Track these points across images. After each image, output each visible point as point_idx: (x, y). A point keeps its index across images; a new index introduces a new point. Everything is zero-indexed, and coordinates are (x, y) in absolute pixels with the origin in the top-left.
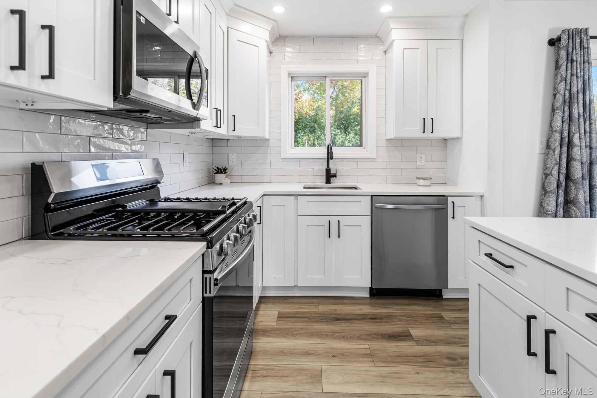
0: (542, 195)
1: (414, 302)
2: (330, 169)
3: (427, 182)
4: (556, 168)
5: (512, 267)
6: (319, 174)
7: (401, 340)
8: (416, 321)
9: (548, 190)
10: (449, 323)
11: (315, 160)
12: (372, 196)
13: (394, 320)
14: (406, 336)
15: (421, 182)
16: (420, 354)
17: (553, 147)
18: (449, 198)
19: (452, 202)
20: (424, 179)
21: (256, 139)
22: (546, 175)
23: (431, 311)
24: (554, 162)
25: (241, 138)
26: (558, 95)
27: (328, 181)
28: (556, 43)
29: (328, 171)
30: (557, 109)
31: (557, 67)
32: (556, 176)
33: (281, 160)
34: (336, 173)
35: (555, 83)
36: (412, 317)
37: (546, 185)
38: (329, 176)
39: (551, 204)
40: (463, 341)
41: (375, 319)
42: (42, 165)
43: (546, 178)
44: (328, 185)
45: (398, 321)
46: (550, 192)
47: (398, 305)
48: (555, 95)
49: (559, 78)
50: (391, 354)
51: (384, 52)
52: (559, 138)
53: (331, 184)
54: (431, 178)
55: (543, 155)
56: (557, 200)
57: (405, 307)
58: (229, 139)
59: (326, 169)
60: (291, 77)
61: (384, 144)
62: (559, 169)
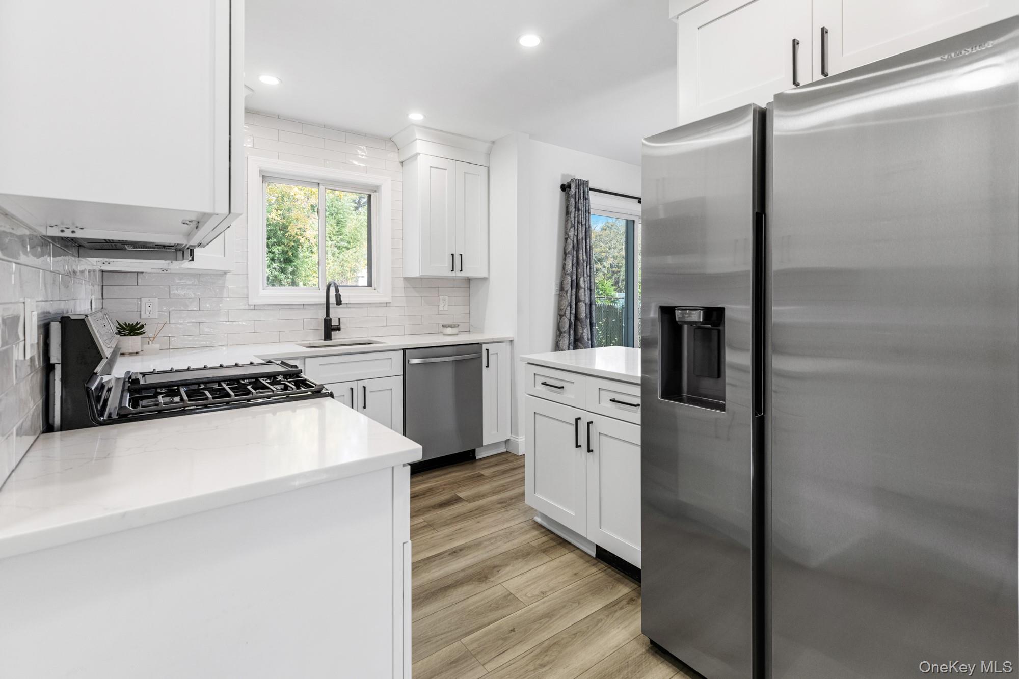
0: (557, 336)
1: (450, 470)
2: (330, 320)
3: (455, 330)
4: (568, 308)
5: (563, 387)
6: (312, 328)
7: (452, 504)
8: (460, 485)
9: (563, 330)
10: (490, 478)
11: (305, 306)
12: (404, 350)
13: (438, 491)
14: (456, 500)
15: (449, 330)
16: (475, 509)
17: (565, 290)
18: (483, 345)
19: (486, 349)
20: (451, 327)
21: (200, 272)
22: (560, 316)
23: (471, 472)
24: (567, 303)
25: (169, 271)
26: (569, 240)
27: (328, 337)
28: (567, 189)
29: (327, 322)
30: (569, 253)
31: (568, 213)
32: (568, 317)
33: (247, 307)
34: (340, 325)
35: (566, 227)
36: (454, 483)
37: (560, 325)
38: (329, 329)
39: (565, 341)
40: (507, 487)
41: (417, 496)
42: (84, 319)
43: (560, 319)
44: (328, 343)
45: (442, 491)
46: (564, 332)
47: (435, 477)
48: (566, 239)
49: (570, 224)
50: (449, 518)
51: (400, 162)
52: (570, 280)
53: (333, 341)
54: (459, 325)
55: (558, 296)
56: (569, 339)
57: (443, 477)
58: (143, 273)
59: (325, 319)
60: (263, 176)
61: (401, 283)
62: (570, 310)
